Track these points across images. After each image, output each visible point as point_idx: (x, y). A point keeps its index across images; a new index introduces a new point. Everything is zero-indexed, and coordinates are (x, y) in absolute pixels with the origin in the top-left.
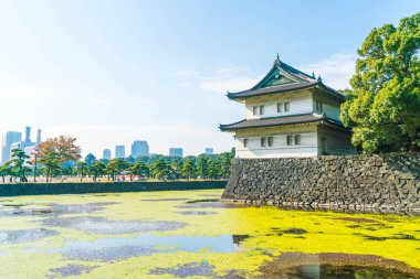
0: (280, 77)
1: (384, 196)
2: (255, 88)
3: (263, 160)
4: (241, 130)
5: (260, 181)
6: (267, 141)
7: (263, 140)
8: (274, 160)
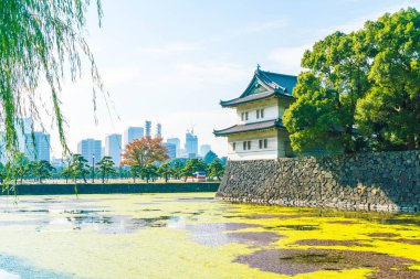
0: (259, 86)
1: (313, 193)
2: (242, 96)
3: (245, 162)
4: (232, 134)
5: (241, 181)
6: (247, 145)
7: (245, 143)
8: (251, 162)
